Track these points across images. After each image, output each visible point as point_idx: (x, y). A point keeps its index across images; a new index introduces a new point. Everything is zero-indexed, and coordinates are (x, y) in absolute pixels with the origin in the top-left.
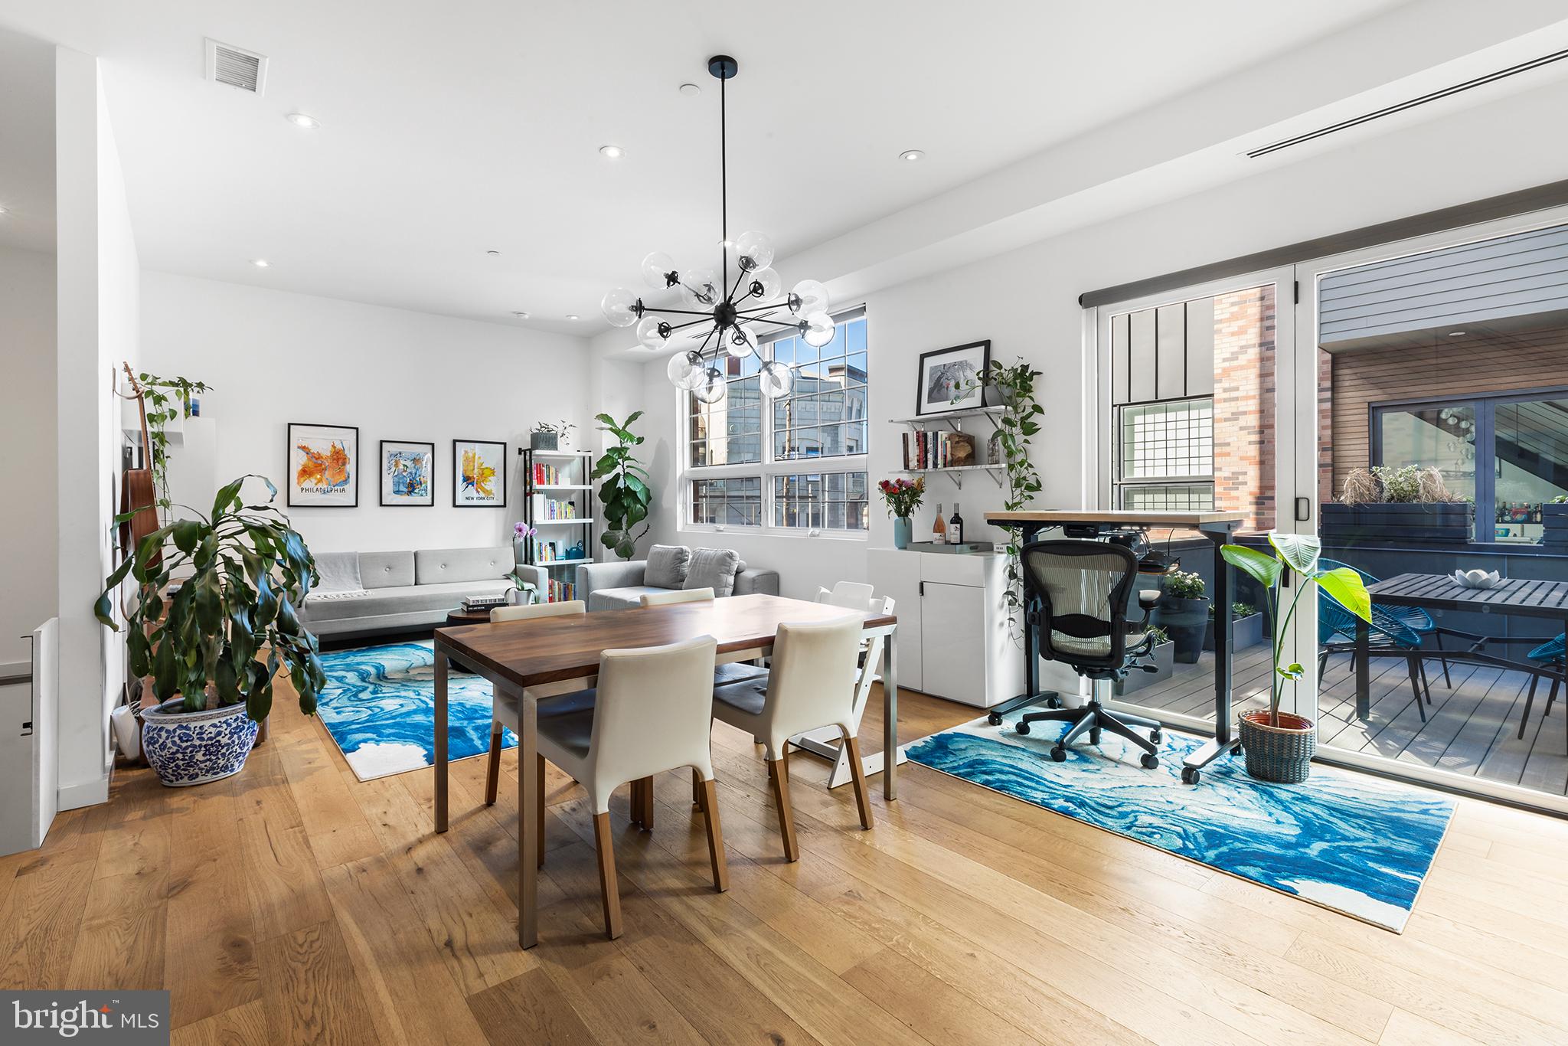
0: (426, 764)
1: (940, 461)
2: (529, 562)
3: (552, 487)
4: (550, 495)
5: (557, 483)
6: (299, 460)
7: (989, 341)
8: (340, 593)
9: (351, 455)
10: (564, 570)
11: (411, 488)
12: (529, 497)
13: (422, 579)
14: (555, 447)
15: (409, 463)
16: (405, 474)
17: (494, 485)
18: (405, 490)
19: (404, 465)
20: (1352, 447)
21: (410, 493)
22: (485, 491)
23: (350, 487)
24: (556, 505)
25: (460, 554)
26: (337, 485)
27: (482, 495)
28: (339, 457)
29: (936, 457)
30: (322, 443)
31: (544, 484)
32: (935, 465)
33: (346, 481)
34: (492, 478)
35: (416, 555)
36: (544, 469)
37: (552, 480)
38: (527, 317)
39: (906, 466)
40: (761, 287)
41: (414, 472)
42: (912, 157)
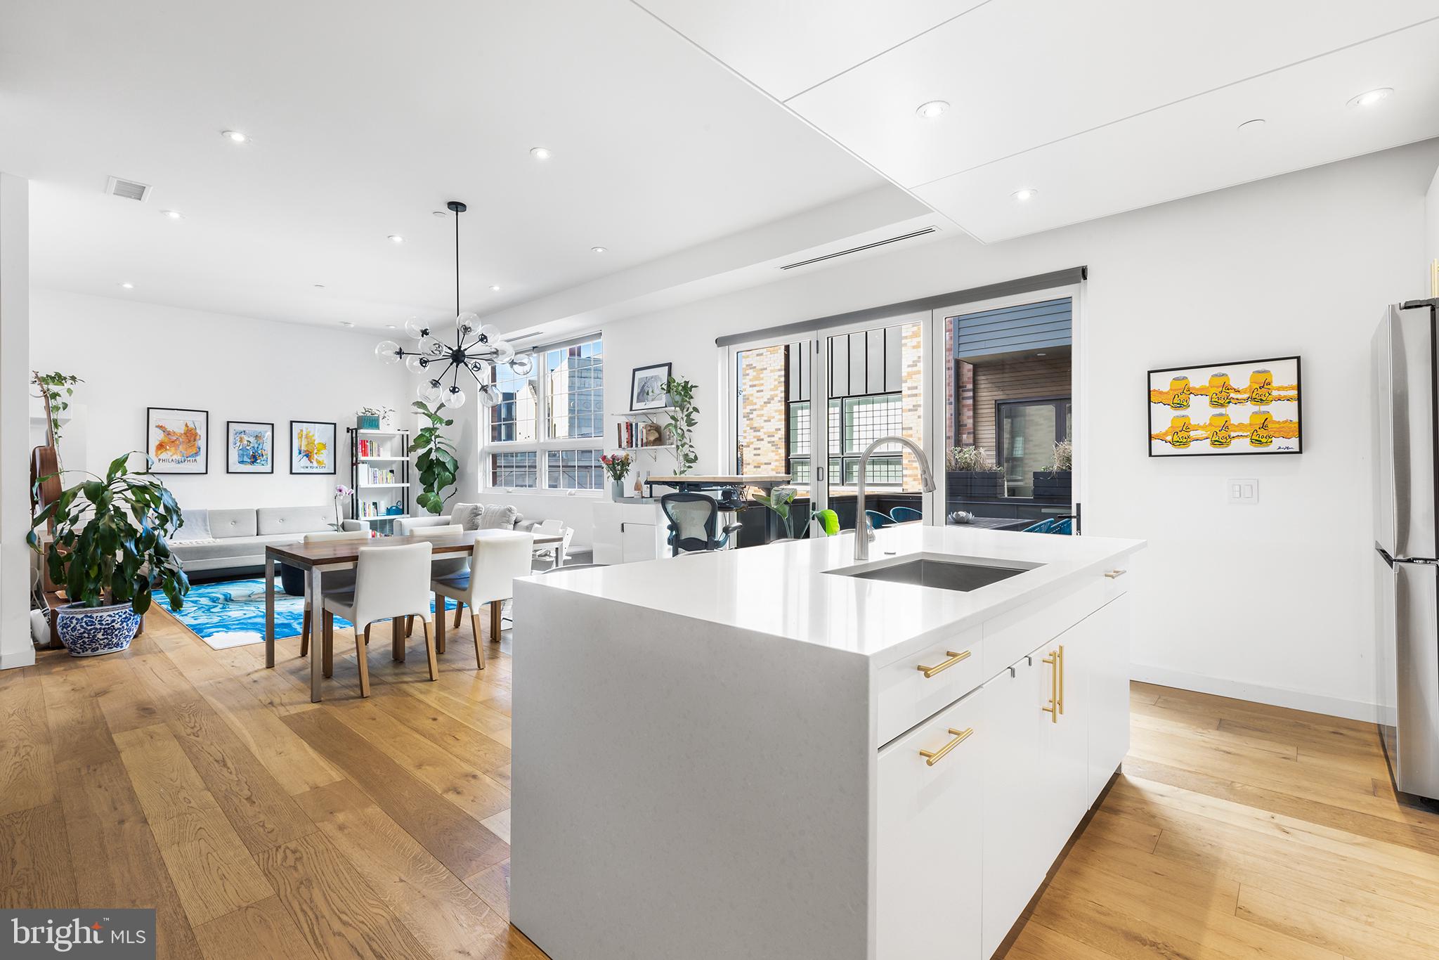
0: (262, 641)
1: (639, 443)
2: (355, 517)
3: (375, 458)
4: (373, 465)
5: (379, 455)
6: (156, 437)
7: (671, 363)
8: (194, 541)
9: (201, 432)
10: (386, 524)
11: (254, 459)
12: (355, 467)
13: (263, 530)
14: (377, 427)
15: (252, 439)
16: (248, 448)
17: (325, 457)
18: (249, 460)
19: (248, 441)
20: (986, 432)
21: (253, 463)
22: (318, 462)
23: (201, 458)
24: (378, 473)
25: (295, 511)
26: (190, 456)
27: (315, 464)
28: (190, 435)
29: (637, 440)
30: (176, 423)
31: (367, 456)
32: (637, 445)
33: (197, 454)
34: (323, 451)
35: (257, 512)
36: (368, 444)
37: (375, 453)
38: (352, 326)
39: (620, 446)
40: (486, 337)
41: (256, 446)
42: (600, 250)
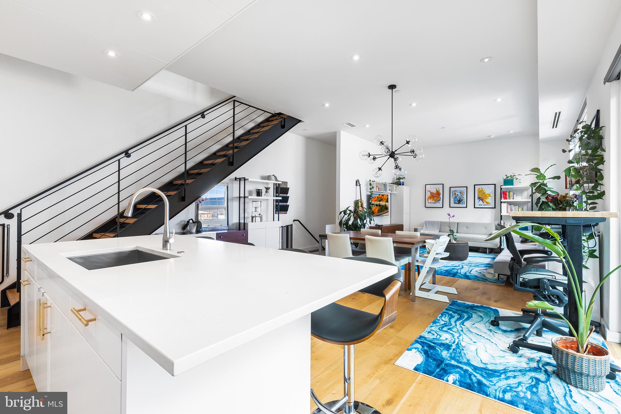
3: (511, 200)
4: (510, 203)
5: (513, 199)
6: (428, 194)
8: (435, 232)
9: (441, 192)
11: (460, 201)
13: (458, 232)
14: (512, 184)
15: (459, 194)
16: (457, 197)
17: (490, 200)
18: (458, 202)
19: (457, 194)
21: (459, 203)
22: (487, 202)
23: (441, 202)
24: (513, 208)
25: (473, 224)
26: (437, 201)
27: (485, 204)
28: (438, 193)
30: (433, 189)
31: (507, 199)
33: (439, 200)
34: (489, 198)
35: (458, 223)
36: (508, 193)
37: (511, 198)
41: (460, 196)
